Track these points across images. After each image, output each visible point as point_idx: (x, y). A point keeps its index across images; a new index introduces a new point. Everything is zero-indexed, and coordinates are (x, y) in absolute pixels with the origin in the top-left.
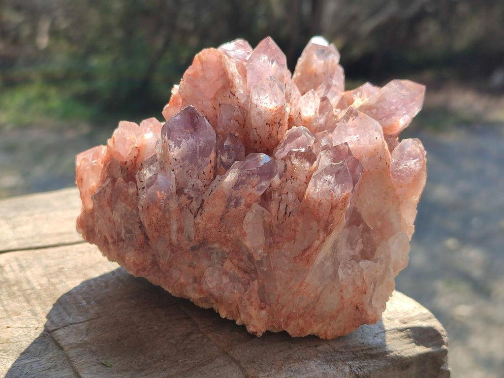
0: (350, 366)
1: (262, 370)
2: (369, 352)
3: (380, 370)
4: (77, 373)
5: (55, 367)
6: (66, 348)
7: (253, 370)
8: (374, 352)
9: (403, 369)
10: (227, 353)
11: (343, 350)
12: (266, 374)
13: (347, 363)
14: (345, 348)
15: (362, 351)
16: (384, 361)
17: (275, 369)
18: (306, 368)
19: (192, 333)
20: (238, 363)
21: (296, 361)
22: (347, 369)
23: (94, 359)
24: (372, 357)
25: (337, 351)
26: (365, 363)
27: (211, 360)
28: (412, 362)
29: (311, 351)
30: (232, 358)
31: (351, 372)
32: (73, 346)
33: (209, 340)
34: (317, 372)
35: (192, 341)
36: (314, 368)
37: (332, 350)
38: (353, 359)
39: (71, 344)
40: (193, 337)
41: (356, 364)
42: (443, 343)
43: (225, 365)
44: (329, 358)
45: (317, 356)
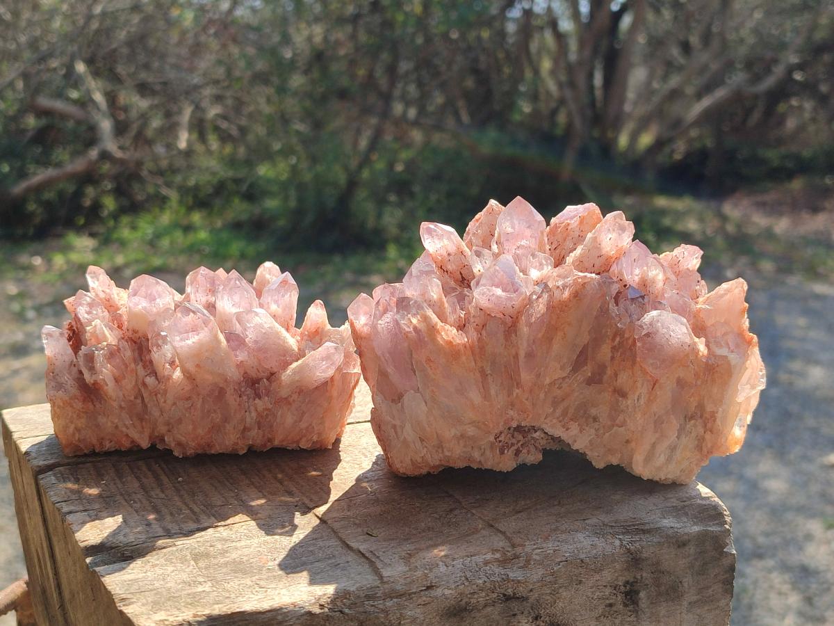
0: (620, 539)
1: (528, 539)
2: (640, 527)
3: (653, 546)
4: (344, 542)
5: (322, 537)
6: (329, 522)
7: (519, 539)
8: (647, 527)
9: (679, 547)
10: (492, 526)
11: (613, 524)
12: (532, 543)
13: (617, 537)
14: (615, 523)
15: (634, 525)
16: (657, 536)
17: (541, 538)
18: (573, 539)
19: (456, 509)
20: (503, 533)
21: (563, 532)
22: (617, 543)
23: (360, 530)
24: (644, 532)
25: (607, 525)
26: (637, 538)
27: (476, 531)
28: (689, 541)
29: (579, 524)
30: (498, 530)
31: (621, 545)
32: (336, 519)
33: (473, 514)
34: (585, 543)
35: (456, 515)
36: (583, 539)
37: (601, 524)
38: (623, 534)
39: (334, 518)
40: (456, 512)
41: (627, 538)
42: (725, 522)
43: (490, 536)
44: (598, 531)
45: (585, 529)
